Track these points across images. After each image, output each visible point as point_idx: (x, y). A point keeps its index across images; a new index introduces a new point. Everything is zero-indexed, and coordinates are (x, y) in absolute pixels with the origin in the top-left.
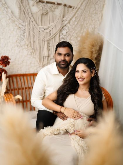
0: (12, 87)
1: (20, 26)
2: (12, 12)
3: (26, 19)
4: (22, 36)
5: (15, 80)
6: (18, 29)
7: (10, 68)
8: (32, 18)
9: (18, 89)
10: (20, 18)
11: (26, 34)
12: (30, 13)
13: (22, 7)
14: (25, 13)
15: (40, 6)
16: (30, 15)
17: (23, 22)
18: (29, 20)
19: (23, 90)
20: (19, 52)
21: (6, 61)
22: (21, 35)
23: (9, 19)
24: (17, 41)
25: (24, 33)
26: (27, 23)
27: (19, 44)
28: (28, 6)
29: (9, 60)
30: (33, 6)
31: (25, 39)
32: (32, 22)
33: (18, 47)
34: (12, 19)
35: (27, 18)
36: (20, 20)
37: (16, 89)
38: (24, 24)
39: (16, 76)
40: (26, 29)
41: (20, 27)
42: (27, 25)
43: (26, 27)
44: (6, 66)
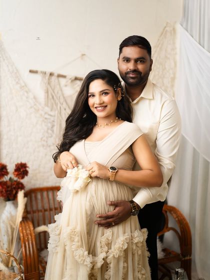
0: (35, 208)
1: (47, 116)
2: (35, 98)
3: (54, 106)
4: (50, 131)
5: (39, 196)
6: (43, 121)
7: (31, 179)
8: (64, 104)
9: (43, 210)
10: (47, 105)
11: (55, 128)
12: (61, 97)
13: (50, 90)
14: (55, 97)
15: (77, 85)
16: (62, 100)
17: (51, 110)
18: (60, 108)
19: (51, 212)
20: (46, 155)
21: (23, 171)
22: (48, 129)
23: (31, 107)
24: (43, 139)
25: (53, 126)
26: (57, 112)
27: (45, 143)
28: (58, 86)
29: (27, 169)
30: (66, 86)
31: (54, 136)
32: (65, 109)
33: (45, 148)
34: (35, 107)
35: (56, 105)
36: (46, 108)
37: (41, 211)
38: (52, 113)
39: (41, 190)
40: (56, 121)
41: (46, 118)
42: (56, 115)
43: (56, 118)
44: (23, 178)
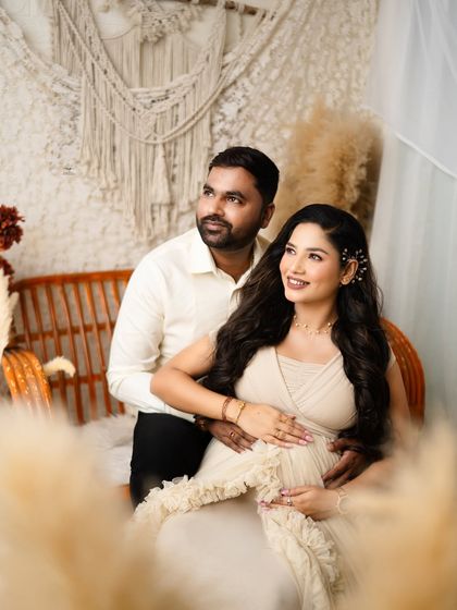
0: (34, 327)
1: (58, 88)
2: (25, 37)
3: (78, 64)
4: (67, 129)
5: (43, 299)
6: (50, 100)
7: (22, 254)
8: (103, 56)
9: (55, 333)
10: (57, 59)
11: (80, 122)
12: (96, 40)
13: (66, 21)
14: (78, 37)
15: (134, 9)
16: (97, 47)
17: (70, 75)
18: (93, 65)
19: (77, 337)
20: (58, 190)
21: (7, 227)
22: (62, 123)
23: (16, 64)
24: (50, 149)
25: (75, 115)
26: (84, 77)
27: (56, 161)
28: (86, 11)
29: (19, 223)
30: (107, 9)
31: (78, 140)
32: (105, 72)
33: (54, 171)
34: (27, 61)
35: (83, 58)
36: (57, 67)
37: (51, 334)
38: (73, 82)
39: (48, 282)
40: (82, 101)
41: (56, 95)
42: (83, 85)
43: (82, 94)
44: (7, 246)
